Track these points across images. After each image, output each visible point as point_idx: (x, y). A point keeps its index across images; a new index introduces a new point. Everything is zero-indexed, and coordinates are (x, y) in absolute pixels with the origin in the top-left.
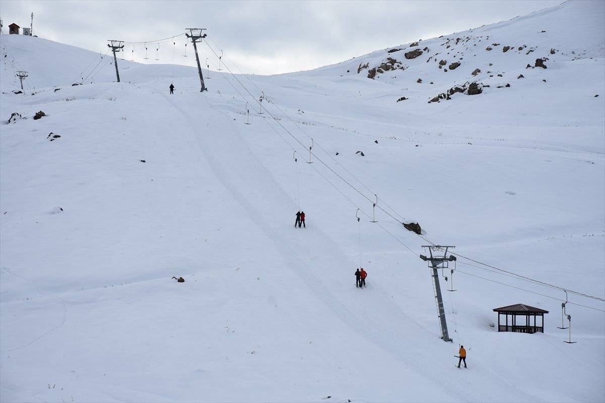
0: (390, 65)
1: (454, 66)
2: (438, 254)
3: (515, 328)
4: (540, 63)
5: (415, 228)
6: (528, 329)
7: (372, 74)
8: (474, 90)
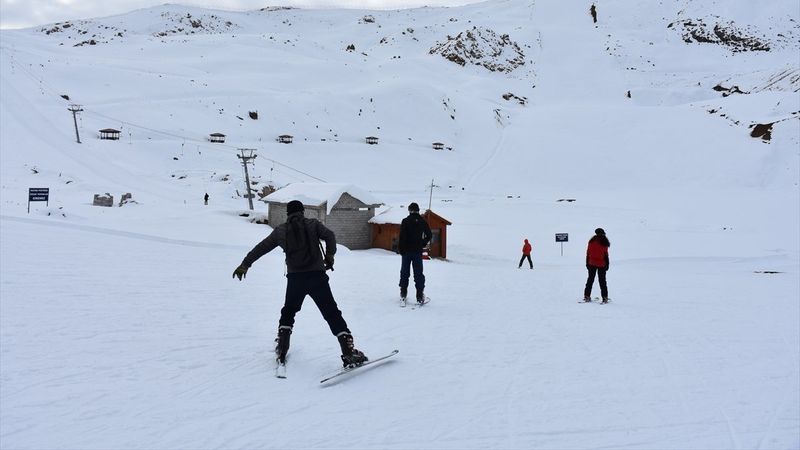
0: (56, 30)
1: (85, 33)
2: (75, 108)
3: (108, 138)
4: (119, 34)
5: (66, 97)
6: (112, 138)
7: (48, 33)
8: (93, 43)
